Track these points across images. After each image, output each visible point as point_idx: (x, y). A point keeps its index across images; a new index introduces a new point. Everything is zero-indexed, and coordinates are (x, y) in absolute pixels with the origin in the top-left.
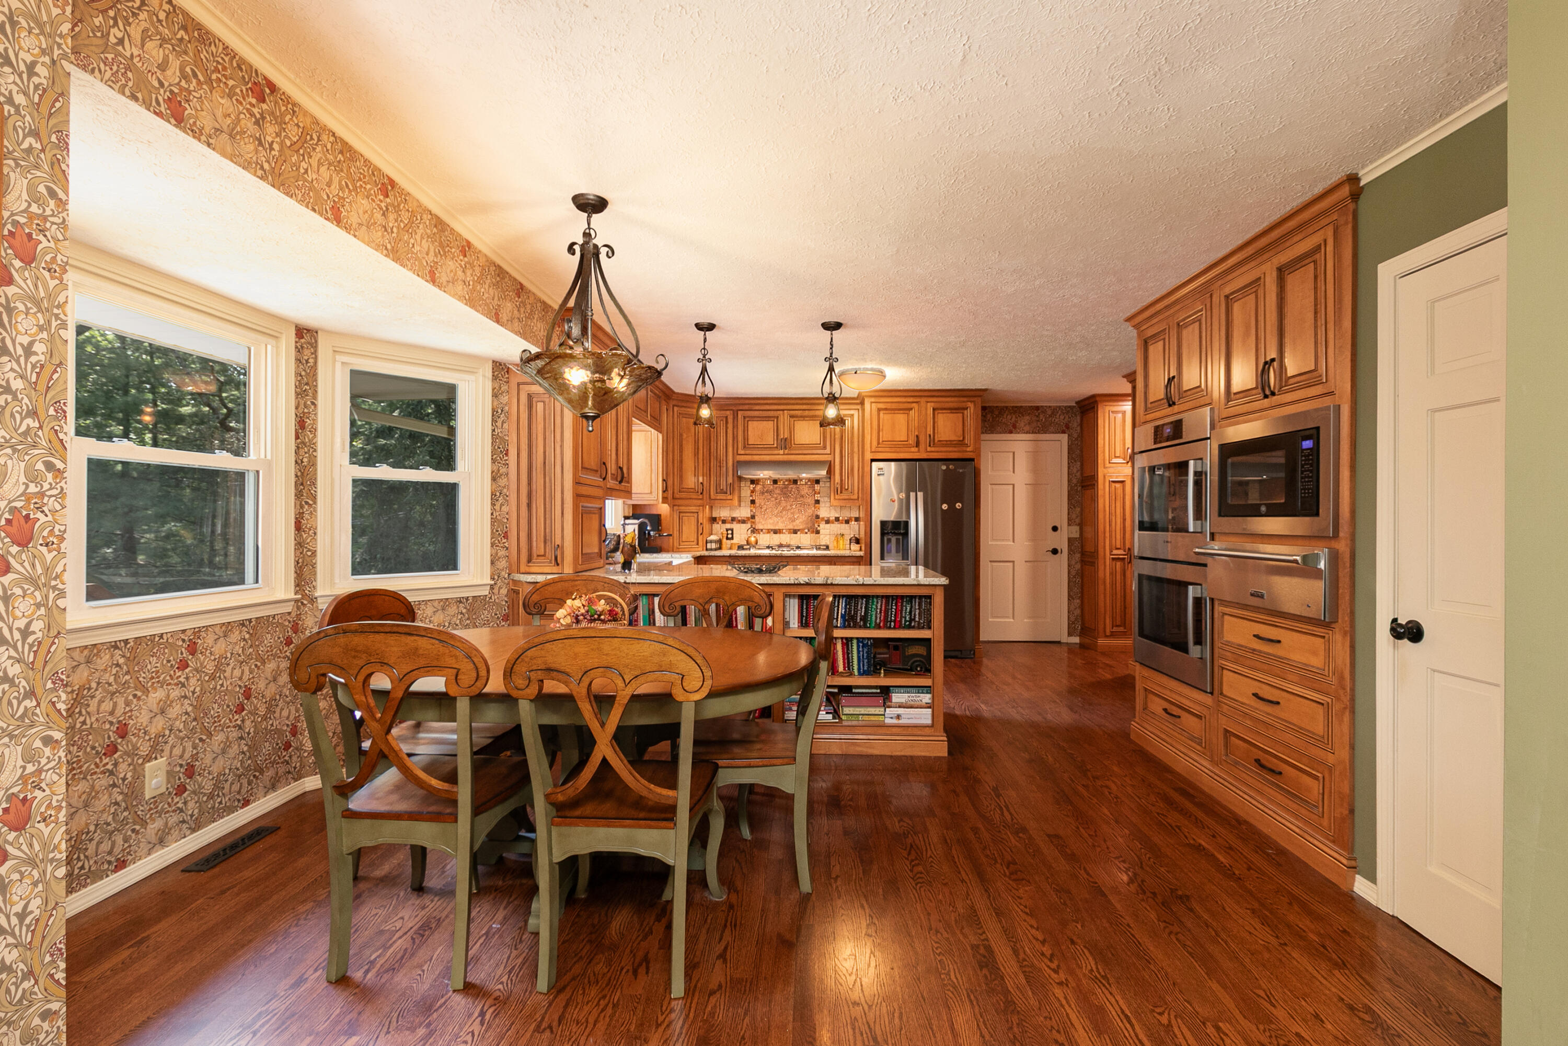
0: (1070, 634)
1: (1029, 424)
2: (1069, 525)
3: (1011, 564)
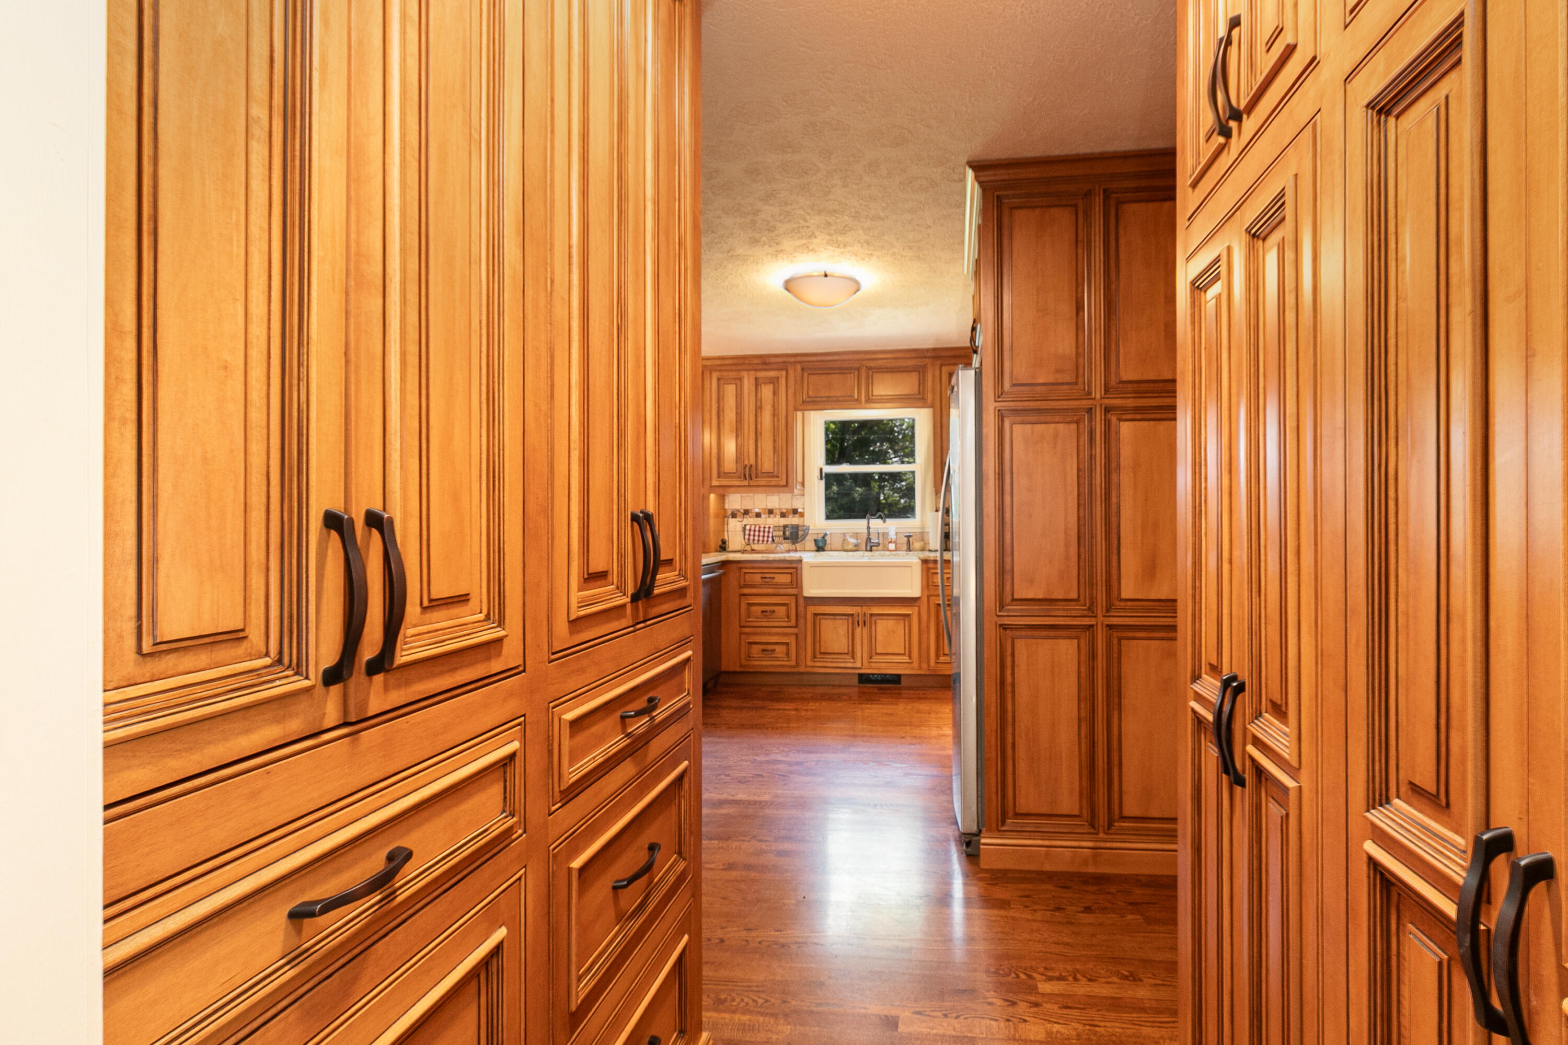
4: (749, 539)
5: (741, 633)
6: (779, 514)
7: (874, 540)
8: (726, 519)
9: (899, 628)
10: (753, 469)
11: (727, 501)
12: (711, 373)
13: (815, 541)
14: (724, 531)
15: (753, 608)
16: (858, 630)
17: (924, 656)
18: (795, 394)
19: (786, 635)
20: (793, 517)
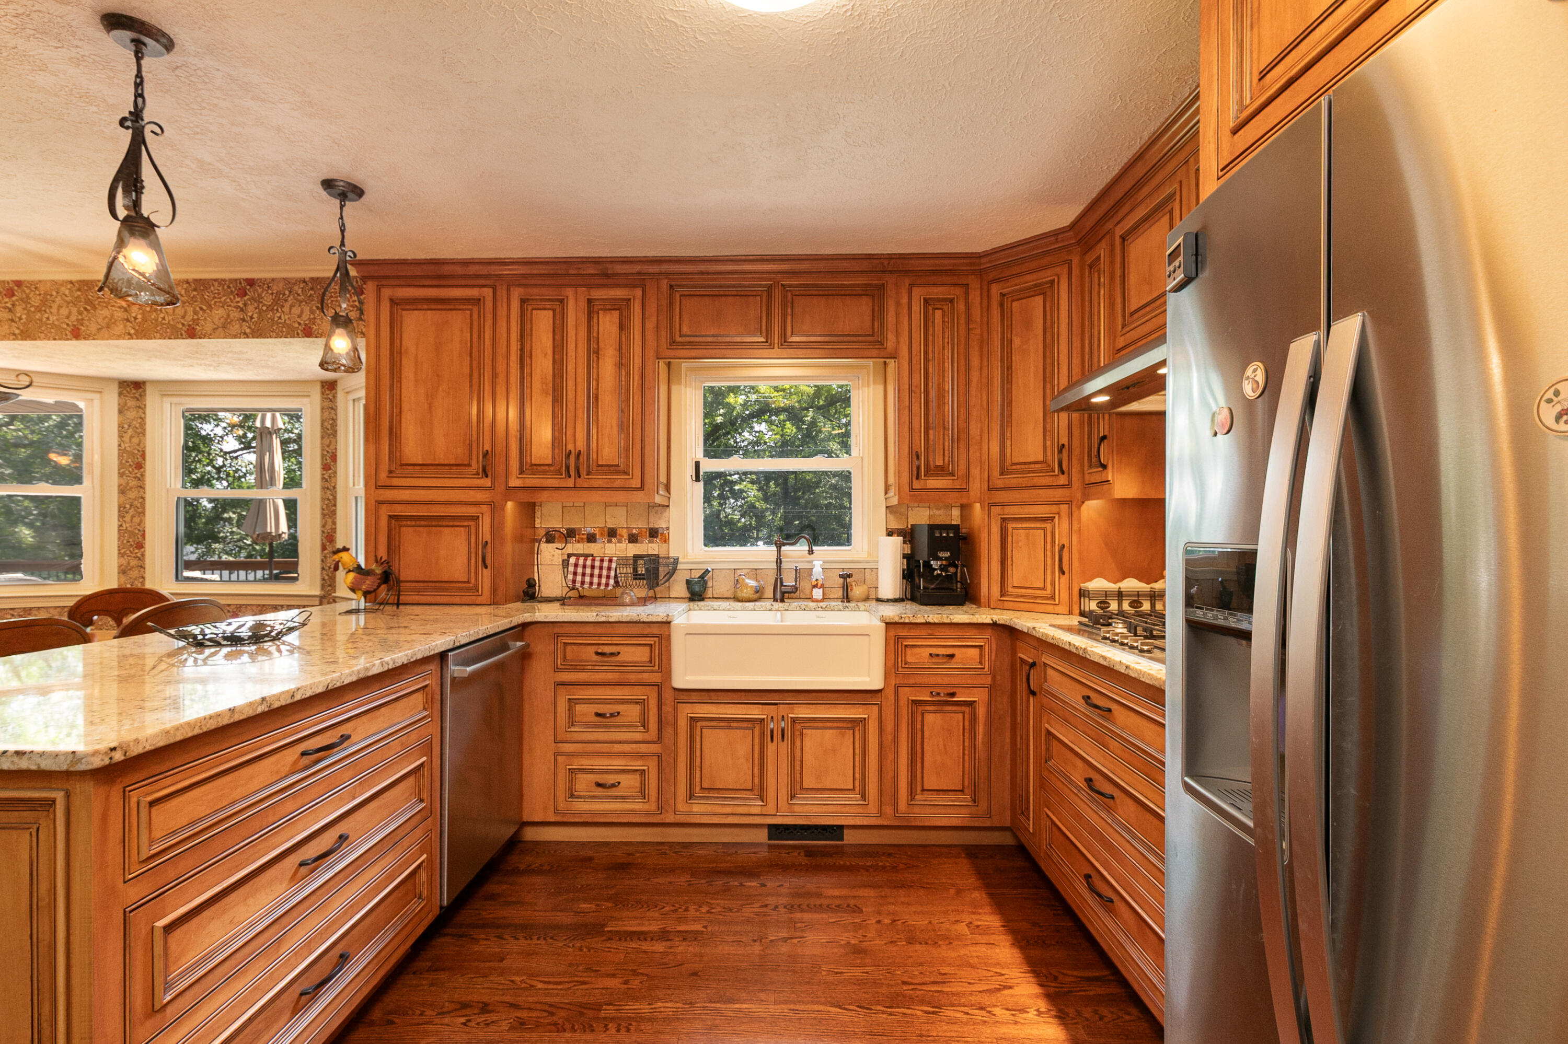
4: (574, 581)
5: (556, 755)
6: (626, 536)
7: (789, 581)
8: (537, 544)
9: (846, 745)
10: (583, 458)
11: (538, 514)
12: (508, 290)
13: (688, 582)
14: (534, 565)
15: (579, 708)
16: (771, 748)
17: (888, 794)
18: (657, 328)
19: (641, 756)
20: (650, 542)
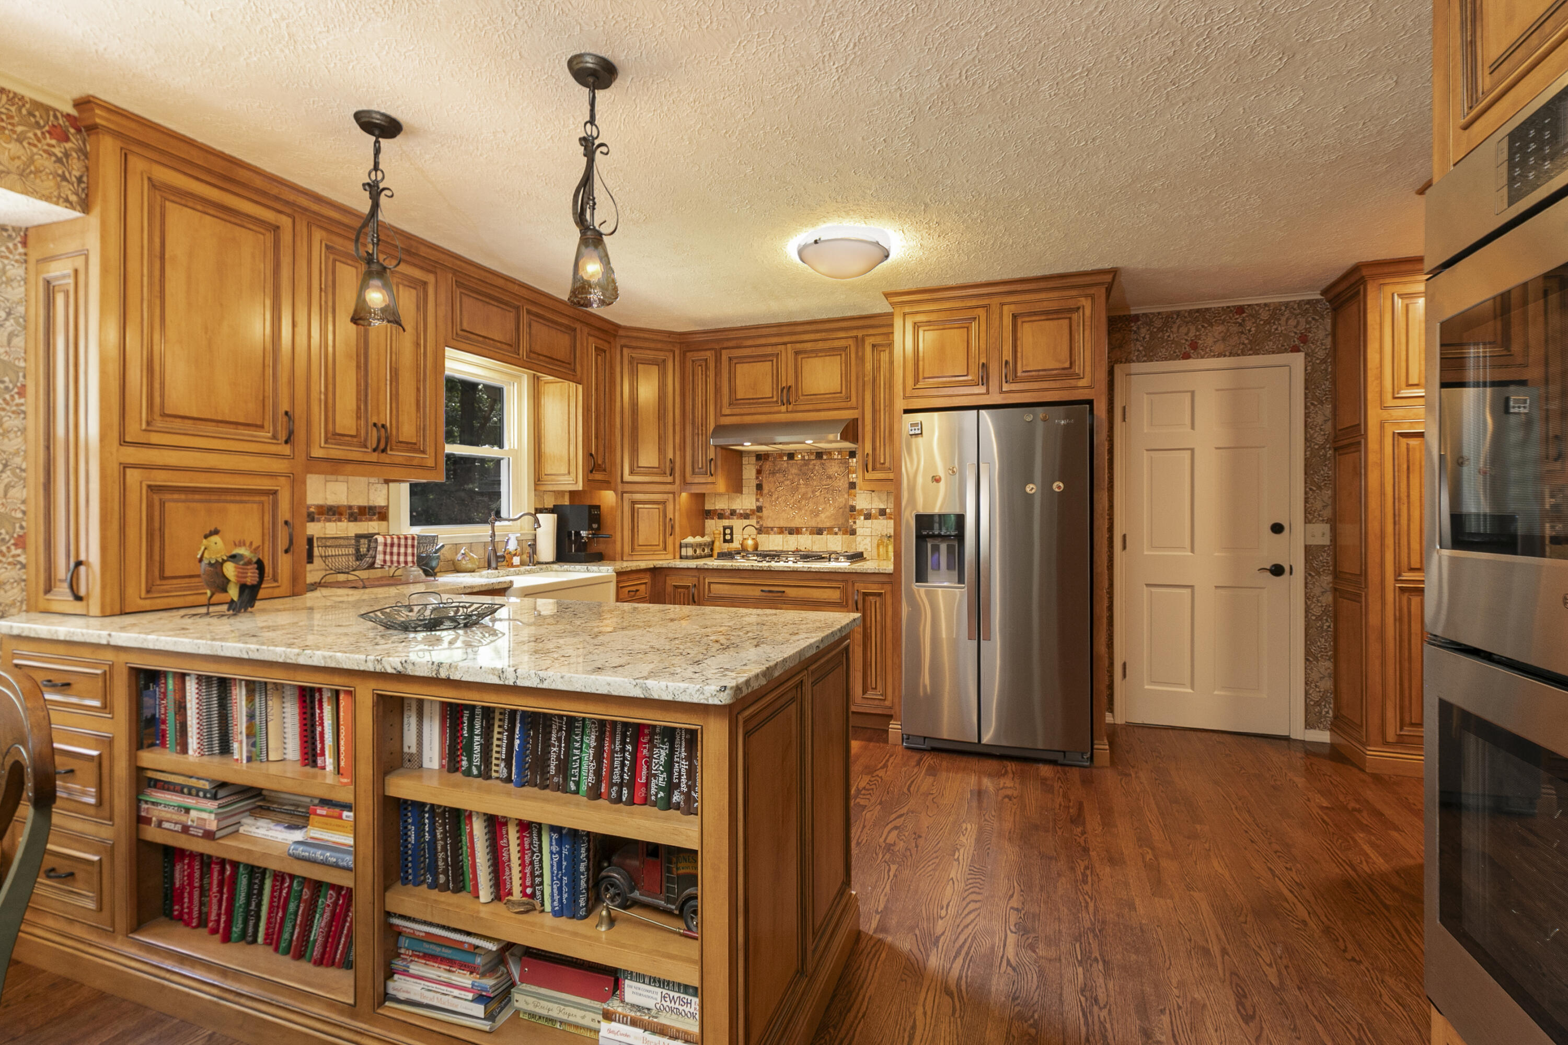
0: (1308, 725)
1: (1224, 339)
2: (1307, 521)
3: (1189, 590)
6: (346, 514)
12: (310, 229)
18: (446, 317)
20: (368, 520)
